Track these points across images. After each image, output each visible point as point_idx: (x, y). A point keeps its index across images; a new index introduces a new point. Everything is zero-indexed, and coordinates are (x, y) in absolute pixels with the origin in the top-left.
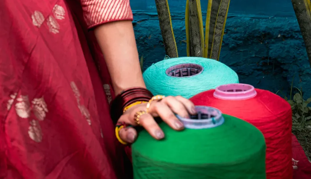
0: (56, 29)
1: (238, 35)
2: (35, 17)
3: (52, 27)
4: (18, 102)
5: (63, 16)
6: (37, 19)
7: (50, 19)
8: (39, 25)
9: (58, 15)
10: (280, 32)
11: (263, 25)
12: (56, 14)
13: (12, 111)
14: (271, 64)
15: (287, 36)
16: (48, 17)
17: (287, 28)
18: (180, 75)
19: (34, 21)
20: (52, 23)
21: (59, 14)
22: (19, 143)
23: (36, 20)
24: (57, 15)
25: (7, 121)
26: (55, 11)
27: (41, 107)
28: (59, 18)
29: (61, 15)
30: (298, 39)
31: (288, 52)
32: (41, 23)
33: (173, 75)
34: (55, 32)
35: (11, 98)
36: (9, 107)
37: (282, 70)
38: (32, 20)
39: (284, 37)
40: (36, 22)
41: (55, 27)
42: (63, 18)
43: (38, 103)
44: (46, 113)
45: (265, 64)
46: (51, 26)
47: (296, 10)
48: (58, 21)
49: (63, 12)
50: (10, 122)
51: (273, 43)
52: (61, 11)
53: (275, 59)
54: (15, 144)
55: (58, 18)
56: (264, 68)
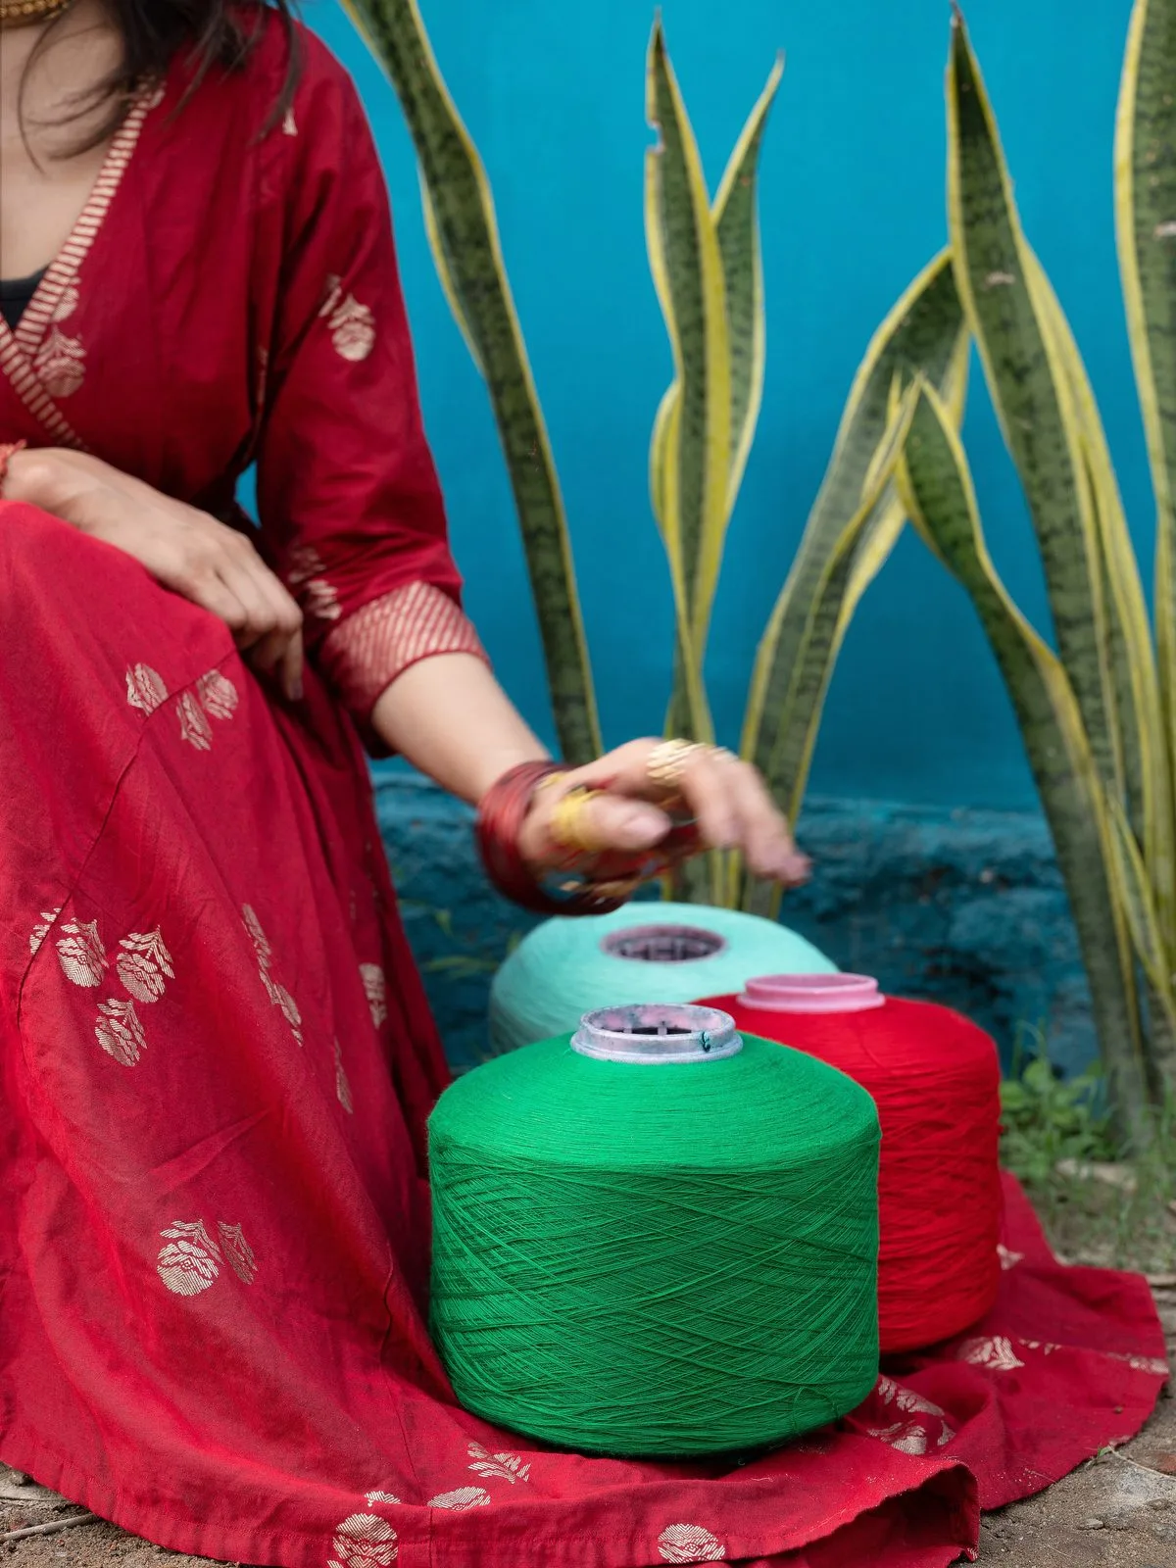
0: (202, 736)
1: (845, 871)
2: (135, 679)
3: (190, 726)
4: (66, 936)
5: (230, 710)
6: (144, 688)
7: (187, 702)
8: (149, 709)
9: (212, 701)
10: (989, 864)
11: (929, 839)
12: (207, 696)
13: (45, 956)
14: (956, 971)
15: (1013, 875)
16: (180, 693)
17: (1012, 849)
18: (646, 955)
19: (131, 690)
20: (190, 715)
21: (218, 700)
22: (67, 1059)
23: (138, 690)
24: (209, 699)
25: (27, 990)
26: (206, 685)
27: (153, 960)
28: (214, 710)
29: (223, 706)
30: (1049, 886)
31: (1016, 930)
32: (155, 705)
33: (624, 953)
34: (201, 744)
35: (44, 922)
36: (35, 944)
37: (994, 993)
38: (125, 688)
39: (1005, 882)
40: (136, 697)
41: (198, 728)
42: (227, 714)
43: (141, 948)
44: (166, 979)
45: (936, 972)
46: (188, 722)
47: (1040, 777)
48: (211, 719)
49: (231, 698)
50: (37, 992)
51: (966, 900)
52: (224, 694)
53: (971, 955)
54: (51, 1060)
55: (212, 711)
56: (933, 986)
